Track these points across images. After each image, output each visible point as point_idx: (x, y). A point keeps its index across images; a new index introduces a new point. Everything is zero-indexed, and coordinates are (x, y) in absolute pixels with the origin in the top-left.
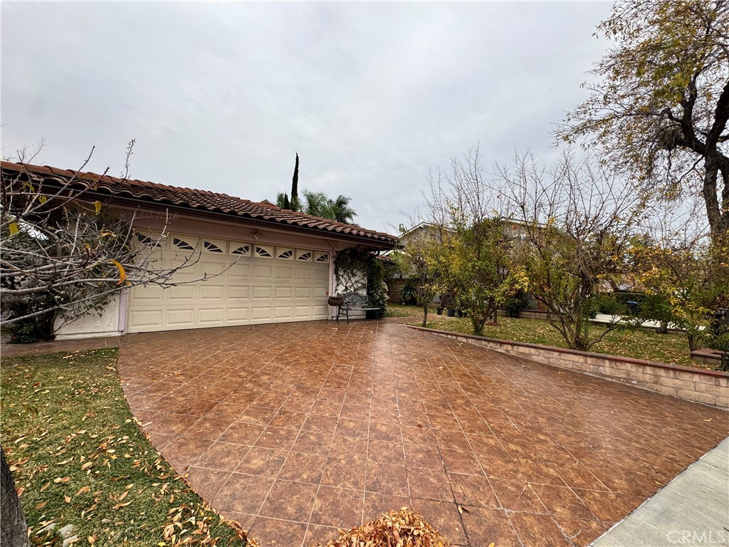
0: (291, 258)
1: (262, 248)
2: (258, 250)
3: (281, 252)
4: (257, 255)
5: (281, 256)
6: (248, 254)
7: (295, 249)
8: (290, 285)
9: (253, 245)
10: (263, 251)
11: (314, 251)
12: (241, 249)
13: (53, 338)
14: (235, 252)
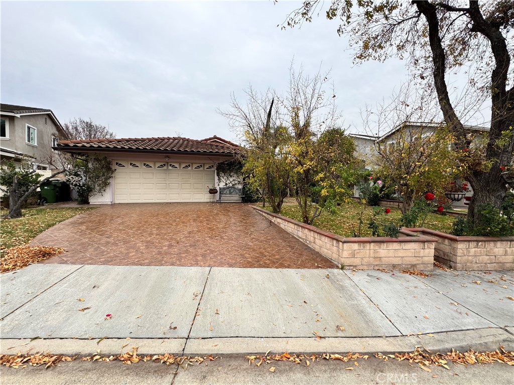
0: (190, 168)
1: (173, 164)
2: (170, 165)
3: (183, 165)
4: (170, 168)
5: (184, 168)
6: (165, 168)
7: (192, 164)
8: (190, 183)
9: (168, 163)
10: (173, 166)
11: (204, 164)
12: (162, 165)
13: (89, 203)
14: (158, 167)
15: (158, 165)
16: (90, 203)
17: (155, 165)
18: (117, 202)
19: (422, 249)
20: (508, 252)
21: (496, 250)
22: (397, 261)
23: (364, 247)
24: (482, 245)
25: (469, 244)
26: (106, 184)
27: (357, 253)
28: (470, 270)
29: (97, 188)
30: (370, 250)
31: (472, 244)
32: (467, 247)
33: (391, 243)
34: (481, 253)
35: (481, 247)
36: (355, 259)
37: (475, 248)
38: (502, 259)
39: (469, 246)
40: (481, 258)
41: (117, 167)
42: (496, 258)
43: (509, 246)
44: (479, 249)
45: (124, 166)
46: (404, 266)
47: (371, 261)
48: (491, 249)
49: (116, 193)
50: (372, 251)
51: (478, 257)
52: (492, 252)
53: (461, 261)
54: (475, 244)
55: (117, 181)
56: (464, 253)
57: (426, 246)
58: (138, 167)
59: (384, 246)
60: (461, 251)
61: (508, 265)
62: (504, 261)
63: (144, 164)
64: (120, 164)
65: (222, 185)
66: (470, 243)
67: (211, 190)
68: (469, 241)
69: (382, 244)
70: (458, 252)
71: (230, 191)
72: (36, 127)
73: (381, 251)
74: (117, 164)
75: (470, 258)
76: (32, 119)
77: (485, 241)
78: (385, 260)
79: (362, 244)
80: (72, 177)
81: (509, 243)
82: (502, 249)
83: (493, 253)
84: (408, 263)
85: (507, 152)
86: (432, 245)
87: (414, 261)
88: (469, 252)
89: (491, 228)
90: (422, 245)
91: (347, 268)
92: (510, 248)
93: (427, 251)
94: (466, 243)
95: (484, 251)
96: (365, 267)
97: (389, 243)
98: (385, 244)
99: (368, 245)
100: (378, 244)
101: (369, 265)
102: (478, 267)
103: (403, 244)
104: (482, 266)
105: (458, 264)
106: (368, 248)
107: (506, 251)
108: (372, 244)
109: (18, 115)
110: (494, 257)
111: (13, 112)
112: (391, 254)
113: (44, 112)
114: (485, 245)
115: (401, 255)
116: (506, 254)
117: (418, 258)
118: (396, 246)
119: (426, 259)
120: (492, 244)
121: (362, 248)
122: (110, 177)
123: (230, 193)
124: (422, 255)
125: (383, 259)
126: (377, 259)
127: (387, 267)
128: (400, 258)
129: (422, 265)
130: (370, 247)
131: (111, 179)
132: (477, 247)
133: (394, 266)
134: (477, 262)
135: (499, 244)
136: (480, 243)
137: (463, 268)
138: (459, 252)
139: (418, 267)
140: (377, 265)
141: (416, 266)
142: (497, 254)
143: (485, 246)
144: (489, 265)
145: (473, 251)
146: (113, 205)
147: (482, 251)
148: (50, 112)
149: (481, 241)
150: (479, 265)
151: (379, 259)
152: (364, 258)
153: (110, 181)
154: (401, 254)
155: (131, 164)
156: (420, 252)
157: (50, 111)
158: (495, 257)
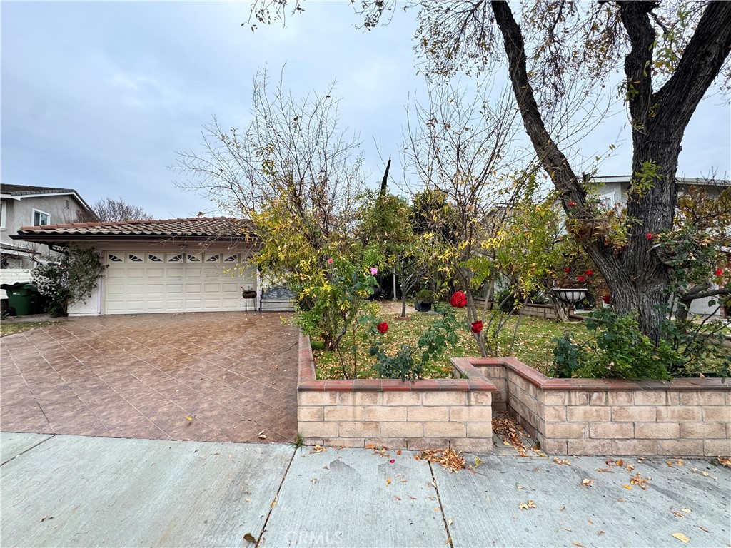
0: (218, 261)
1: (192, 255)
2: (189, 257)
3: (208, 257)
4: (188, 261)
5: (209, 260)
6: (181, 261)
7: (221, 254)
8: (218, 282)
9: (184, 254)
10: (193, 258)
11: (239, 254)
12: (176, 258)
13: (67, 314)
14: (171, 260)
15: (171, 257)
16: (69, 315)
17: (165, 257)
18: (108, 312)
19: (466, 405)
20: (664, 416)
21: (634, 410)
22: (412, 431)
23: (342, 400)
24: (600, 398)
25: (570, 398)
26: (90, 287)
27: (329, 411)
28: (578, 453)
29: (77, 293)
30: (355, 406)
31: (577, 398)
32: (566, 403)
33: (397, 394)
34: (598, 416)
35: (598, 403)
36: (326, 425)
37: (584, 404)
38: (652, 430)
39: (570, 401)
40: (600, 427)
41: (111, 261)
42: (637, 428)
43: (664, 403)
44: (594, 408)
45: (120, 260)
46: (428, 441)
47: (359, 430)
48: (622, 408)
49: (107, 300)
50: (359, 409)
51: (592, 427)
52: (625, 415)
53: (553, 432)
54: (583, 395)
55: (110, 282)
56: (559, 417)
57: (473, 399)
58: (140, 260)
59: (383, 398)
60: (553, 412)
61: (666, 445)
62: (656, 435)
63: (150, 257)
64: (115, 258)
65: (266, 284)
66: (573, 394)
67: (245, 292)
68: (569, 390)
69: (380, 394)
70: (545, 412)
71: (278, 293)
72: (50, 212)
73: (379, 408)
74: (110, 257)
75: (575, 426)
76: (45, 203)
77: (606, 391)
78: (386, 429)
79: (338, 394)
80: (40, 278)
81: (663, 394)
82: (648, 408)
83: (628, 417)
84: (437, 434)
85: (660, 204)
86: (485, 398)
87: (449, 431)
88: (572, 414)
89: (615, 361)
90: (464, 396)
91: (309, 442)
92: (667, 405)
93: (476, 410)
94: (562, 394)
95: (606, 412)
96: (347, 442)
97: (393, 393)
98: (386, 395)
99: (350, 396)
100: (372, 394)
101: (354, 437)
102: (596, 447)
103: (422, 395)
104: (603, 446)
105: (548, 441)
106: (351, 403)
107: (658, 414)
108: (359, 394)
109: (18, 198)
110: (631, 425)
111: (10, 194)
112: (399, 414)
113: (63, 192)
114: (607, 398)
115: (420, 417)
116: (658, 418)
117: (457, 425)
118: (407, 398)
119: (475, 428)
120: (623, 397)
121: (338, 401)
122: (98, 276)
123: (279, 296)
124: (464, 417)
125: (382, 426)
126: (371, 426)
127: (392, 442)
128: (418, 425)
129: (467, 441)
130: (354, 401)
131: (100, 279)
132: (588, 401)
133: (407, 442)
134: (593, 435)
135: (639, 397)
136: (595, 395)
137: (560, 449)
138: (549, 415)
139: (458, 443)
140: (370, 438)
141: (454, 443)
142: (636, 419)
143: (607, 401)
144: (620, 444)
145: (579, 411)
146: (102, 317)
147: (602, 413)
148: (73, 193)
149: (597, 390)
150: (597, 443)
151: (374, 425)
152: (344, 424)
153: (98, 282)
154: (419, 415)
155: (131, 257)
156: (460, 412)
157: (72, 191)
158: (634, 425)
